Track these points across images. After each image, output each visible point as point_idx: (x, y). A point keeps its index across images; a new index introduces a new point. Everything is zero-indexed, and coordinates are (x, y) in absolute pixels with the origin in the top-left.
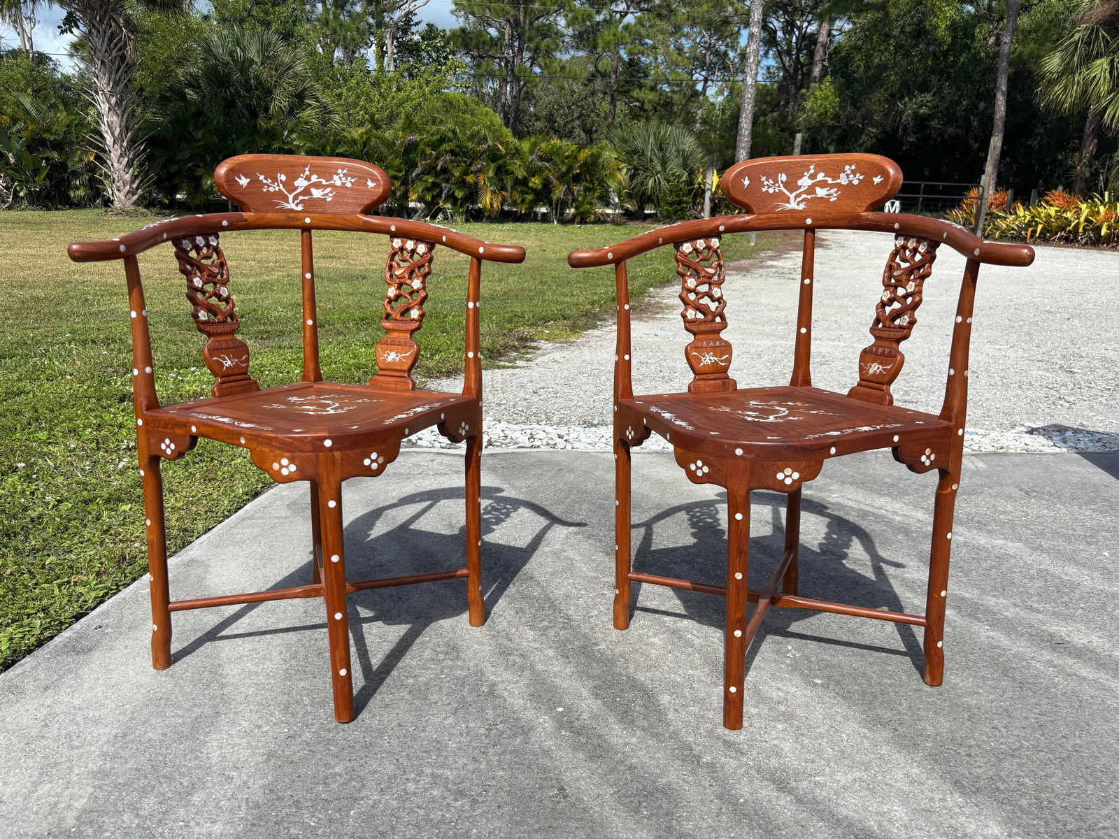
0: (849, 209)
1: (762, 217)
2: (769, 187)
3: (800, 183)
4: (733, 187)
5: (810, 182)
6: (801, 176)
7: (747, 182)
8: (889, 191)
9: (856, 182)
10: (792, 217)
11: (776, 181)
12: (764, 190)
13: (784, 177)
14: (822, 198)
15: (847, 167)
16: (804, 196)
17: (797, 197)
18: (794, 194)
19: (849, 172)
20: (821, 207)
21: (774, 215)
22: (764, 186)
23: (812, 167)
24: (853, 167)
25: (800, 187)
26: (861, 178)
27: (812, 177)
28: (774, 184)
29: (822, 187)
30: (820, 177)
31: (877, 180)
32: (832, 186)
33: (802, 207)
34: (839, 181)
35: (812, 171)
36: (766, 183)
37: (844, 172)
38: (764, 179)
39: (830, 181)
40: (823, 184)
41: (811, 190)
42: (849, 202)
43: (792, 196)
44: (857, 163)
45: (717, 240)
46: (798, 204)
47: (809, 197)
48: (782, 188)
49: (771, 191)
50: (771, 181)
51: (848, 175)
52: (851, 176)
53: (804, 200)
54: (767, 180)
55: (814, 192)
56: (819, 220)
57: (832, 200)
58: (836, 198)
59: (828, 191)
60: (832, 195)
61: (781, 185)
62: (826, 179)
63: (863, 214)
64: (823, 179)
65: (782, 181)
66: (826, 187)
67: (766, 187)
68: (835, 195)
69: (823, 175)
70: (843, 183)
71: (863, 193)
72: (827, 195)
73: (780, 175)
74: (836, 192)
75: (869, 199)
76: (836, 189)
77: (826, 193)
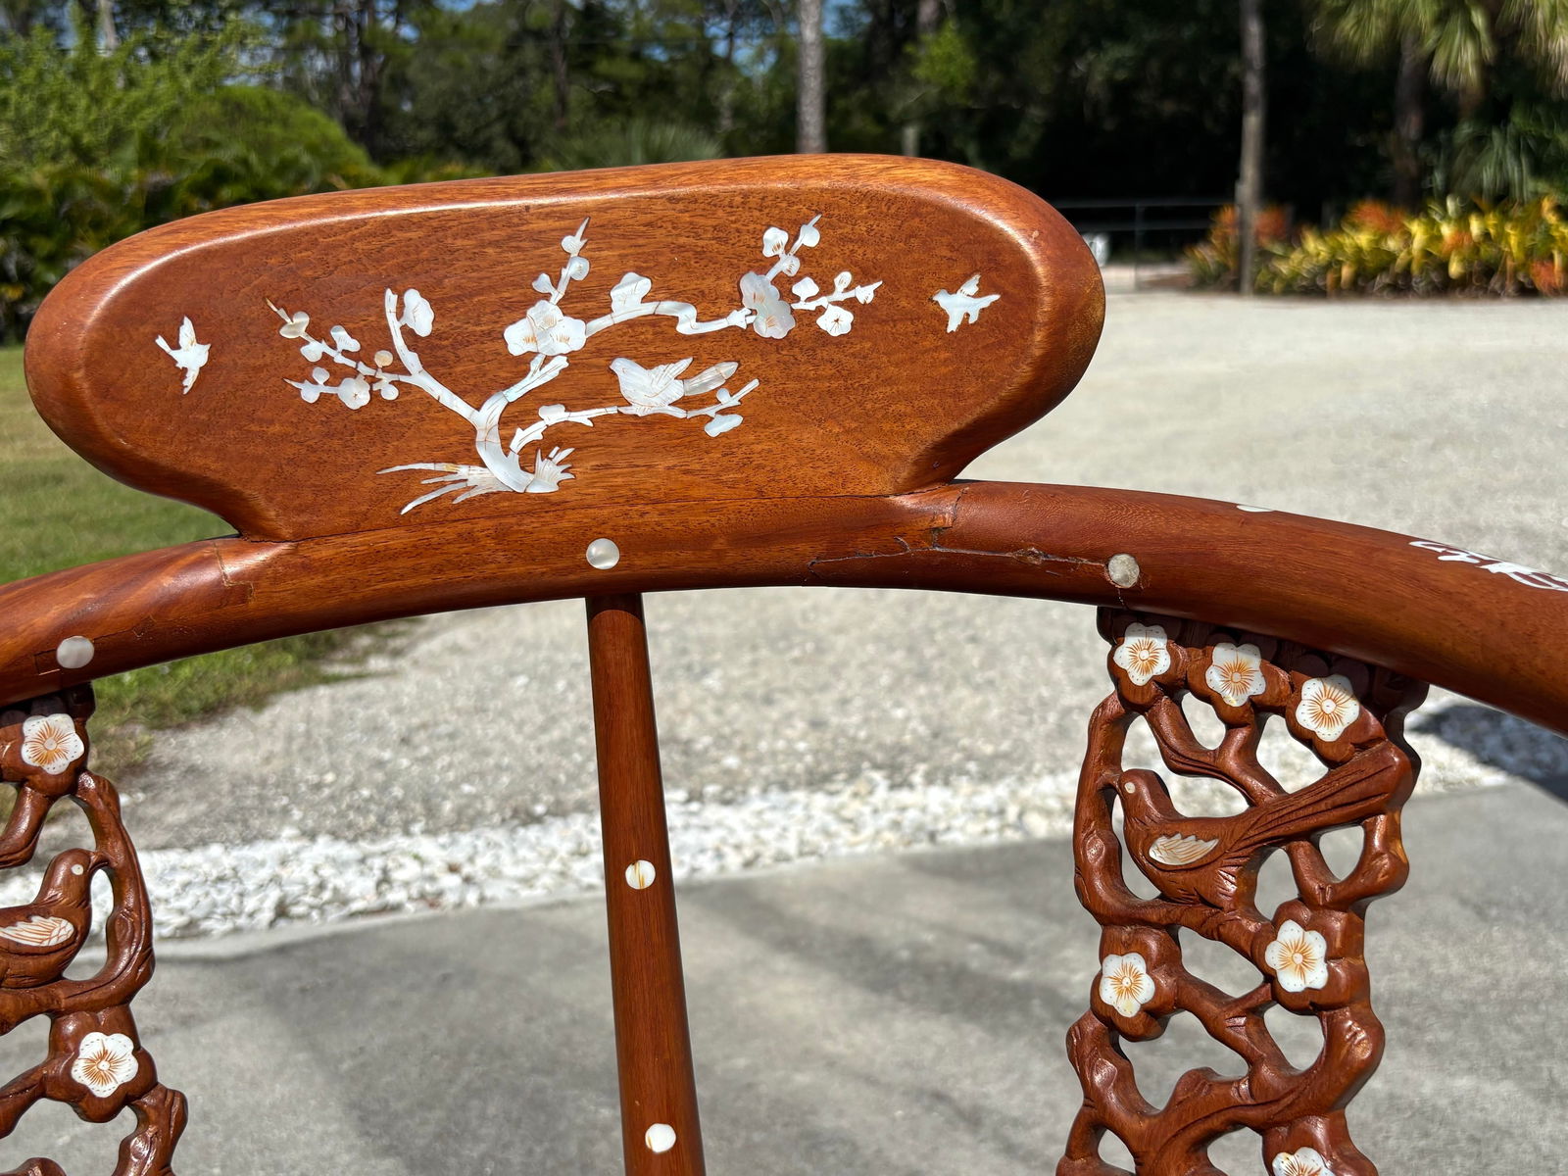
0: (817, 478)
1: (324, 552)
2: (338, 374)
3: (516, 338)
4: (105, 390)
5: (573, 334)
6: (522, 303)
7: (191, 355)
8: (1044, 364)
9: (836, 322)
10: (501, 536)
11: (375, 337)
12: (310, 394)
13: (421, 316)
14: (657, 421)
15: (774, 238)
16: (553, 415)
17: (516, 416)
18: (494, 407)
19: (789, 265)
20: (661, 470)
21: (398, 539)
22: (304, 372)
23: (572, 243)
24: (810, 237)
25: (520, 366)
26: (865, 294)
27: (584, 301)
28: (365, 356)
29: (649, 362)
30: (630, 298)
31: (962, 305)
32: (704, 352)
33: (548, 477)
34: (738, 319)
35: (577, 269)
36: (314, 350)
37: (763, 265)
38: (297, 325)
39: (688, 321)
40: (652, 342)
41: (587, 377)
42: (810, 437)
43: (486, 416)
44: (830, 209)
45: (62, 722)
46: (527, 461)
47: (583, 417)
48: (422, 379)
49: (355, 395)
50: (344, 340)
51: (784, 284)
52: (806, 288)
53: (555, 437)
54: (318, 332)
55: (608, 390)
56: (656, 542)
57: (714, 430)
58: (735, 421)
59: (683, 377)
60: (710, 399)
61: (411, 360)
62: (667, 307)
63: (907, 502)
64: (649, 309)
65: (408, 334)
66: (669, 358)
67: (321, 376)
68: (727, 400)
69: (645, 285)
70: (764, 330)
71: (888, 381)
72: (684, 402)
73: (391, 299)
74: (733, 385)
75: (925, 415)
76: (728, 369)
77: (677, 391)
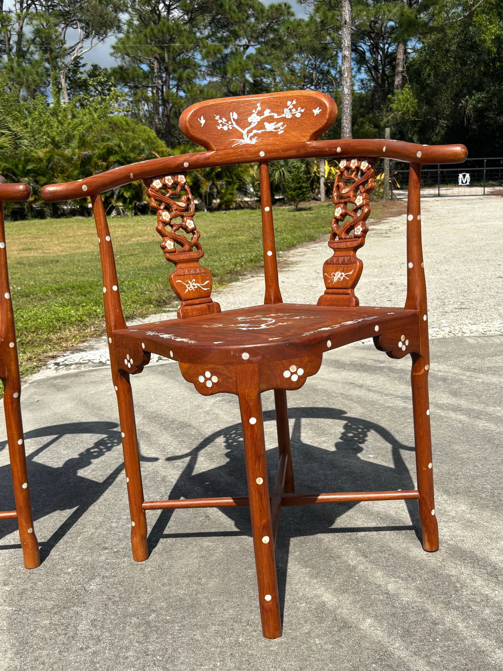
0: (295, 140)
1: (220, 153)
2: (223, 125)
3: (250, 119)
4: (191, 126)
5: (259, 119)
6: (251, 114)
7: (203, 121)
8: (328, 120)
9: (298, 115)
10: (246, 151)
11: (229, 119)
12: (219, 128)
13: (235, 116)
14: (271, 132)
15: (289, 103)
16: (255, 131)
17: (249, 132)
18: (246, 130)
19: (291, 107)
20: (271, 140)
21: (231, 151)
22: (218, 124)
23: (258, 105)
24: (294, 102)
25: (250, 124)
26: (303, 111)
27: (260, 113)
28: (227, 122)
29: (270, 122)
30: (267, 113)
31: (317, 111)
32: (278, 121)
33: (254, 141)
34: (283, 115)
35: (259, 108)
36: (220, 121)
37: (287, 107)
38: (217, 117)
39: (276, 116)
40: (270, 119)
41: (260, 125)
42: (294, 133)
43: (244, 132)
44: (297, 98)
45: (183, 177)
46: (251, 139)
47: (260, 132)
48: (235, 126)
49: (225, 128)
50: (224, 120)
51: (290, 110)
52: (294, 110)
53: (255, 135)
54: (221, 118)
55: (263, 127)
56: (270, 152)
57: (279, 133)
58: (283, 131)
59: (275, 125)
60: (279, 128)
61: (234, 123)
62: (273, 114)
63: (308, 143)
64: (270, 114)
65: (234, 119)
66: (273, 122)
67: (221, 125)
68: (282, 128)
69: (269, 111)
70: (287, 117)
71: (306, 124)
72: (275, 129)
73: (231, 113)
74: (282, 126)
75: (311, 129)
76: (282, 123)
77: (274, 127)
